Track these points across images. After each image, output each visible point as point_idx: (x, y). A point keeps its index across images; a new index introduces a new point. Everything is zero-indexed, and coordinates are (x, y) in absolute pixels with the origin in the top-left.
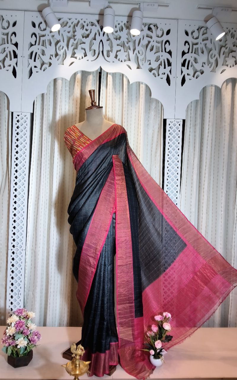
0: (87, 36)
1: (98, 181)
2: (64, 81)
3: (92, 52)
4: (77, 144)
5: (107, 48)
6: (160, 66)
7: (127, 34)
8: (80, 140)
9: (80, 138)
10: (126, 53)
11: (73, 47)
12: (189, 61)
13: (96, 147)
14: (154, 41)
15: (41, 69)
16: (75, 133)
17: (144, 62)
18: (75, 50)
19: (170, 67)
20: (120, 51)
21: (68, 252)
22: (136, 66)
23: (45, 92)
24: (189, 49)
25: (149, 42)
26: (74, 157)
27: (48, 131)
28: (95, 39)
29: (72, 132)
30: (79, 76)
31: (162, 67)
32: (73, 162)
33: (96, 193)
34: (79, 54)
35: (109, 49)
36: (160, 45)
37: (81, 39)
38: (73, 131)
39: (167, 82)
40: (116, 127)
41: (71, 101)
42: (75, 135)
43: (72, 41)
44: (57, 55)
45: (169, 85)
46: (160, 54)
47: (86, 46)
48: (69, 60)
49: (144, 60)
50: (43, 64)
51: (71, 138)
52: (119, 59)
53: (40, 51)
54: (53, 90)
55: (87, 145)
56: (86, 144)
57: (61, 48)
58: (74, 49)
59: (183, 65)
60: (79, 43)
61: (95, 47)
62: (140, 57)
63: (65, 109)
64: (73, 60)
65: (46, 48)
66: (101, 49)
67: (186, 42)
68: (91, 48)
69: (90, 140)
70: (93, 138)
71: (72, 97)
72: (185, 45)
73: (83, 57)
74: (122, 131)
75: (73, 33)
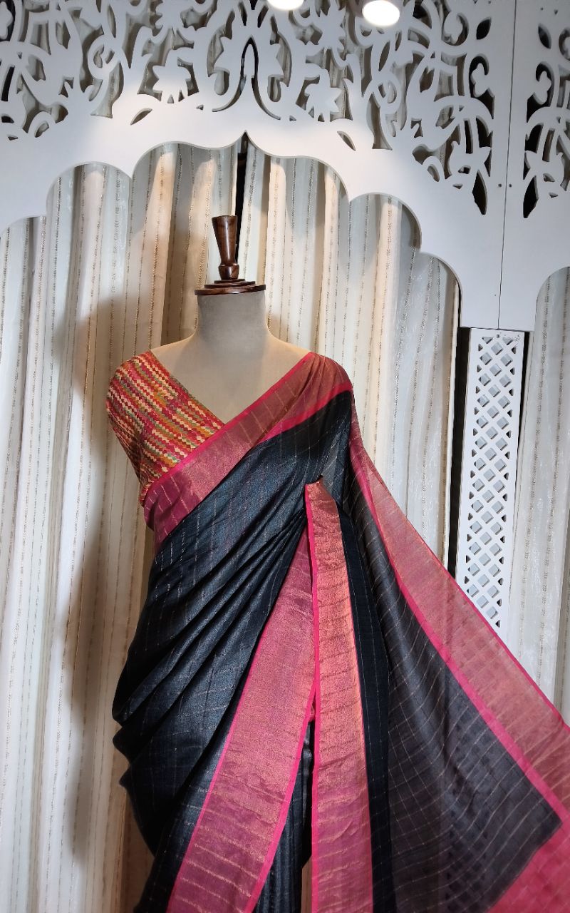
0: (203, 22)
1: (247, 595)
2: (112, 176)
3: (217, 78)
4: (161, 436)
5: (270, 67)
6: (455, 143)
7: (341, 26)
8: (174, 417)
9: (175, 412)
10: (338, 92)
11: (148, 57)
12: (551, 133)
13: (240, 453)
14: (433, 56)
15: (26, 128)
16: (152, 388)
17: (397, 125)
18: (156, 69)
19: (486, 150)
20: (316, 81)
21: (111, 797)
22: (371, 139)
23: (39, 211)
24: (550, 92)
25: (418, 58)
26: (148, 485)
27: (48, 353)
28: (228, 33)
29: (139, 381)
30: (167, 162)
31: (459, 148)
32: (143, 502)
33: (236, 648)
34: (171, 82)
35: (278, 71)
36: (453, 71)
37: (178, 32)
38: (146, 377)
39: (476, 201)
40: (316, 367)
41: (136, 252)
42: (153, 397)
43: (144, 34)
44: (87, 81)
45: (483, 211)
46: (454, 101)
47: (198, 57)
48: (131, 101)
49: (399, 118)
50: (36, 109)
51: (137, 406)
52: (313, 110)
53: (27, 63)
54: (70, 208)
55: (203, 441)
56: (199, 438)
57: (105, 56)
58: (150, 66)
59: (531, 144)
60: (170, 44)
61: (230, 61)
62: (386, 109)
63: (114, 278)
64: (147, 101)
65: (50, 54)
66: (249, 73)
67: (541, 69)
68: (212, 65)
69: (216, 420)
70: (228, 412)
71: (138, 236)
72: (538, 77)
73: (185, 93)
74: (338, 383)
75: (149, 10)
